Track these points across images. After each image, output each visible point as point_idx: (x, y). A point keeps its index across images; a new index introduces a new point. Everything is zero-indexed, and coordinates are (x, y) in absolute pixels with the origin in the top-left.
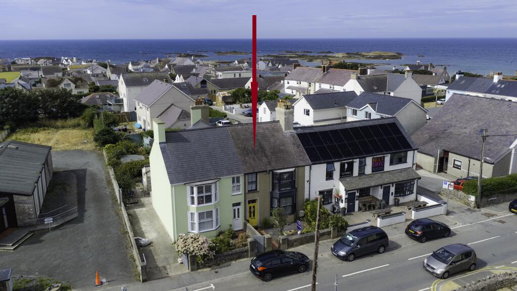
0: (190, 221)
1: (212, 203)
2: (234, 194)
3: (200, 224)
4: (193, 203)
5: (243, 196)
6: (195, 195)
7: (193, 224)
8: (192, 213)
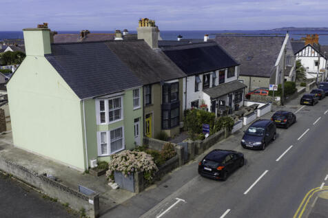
0: (99, 144)
1: (122, 119)
2: (135, 108)
3: (112, 144)
4: (103, 121)
5: (142, 109)
6: (106, 111)
7: (103, 145)
8: (102, 133)
